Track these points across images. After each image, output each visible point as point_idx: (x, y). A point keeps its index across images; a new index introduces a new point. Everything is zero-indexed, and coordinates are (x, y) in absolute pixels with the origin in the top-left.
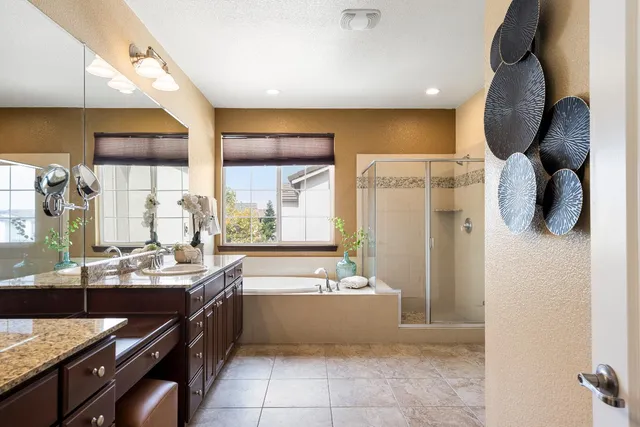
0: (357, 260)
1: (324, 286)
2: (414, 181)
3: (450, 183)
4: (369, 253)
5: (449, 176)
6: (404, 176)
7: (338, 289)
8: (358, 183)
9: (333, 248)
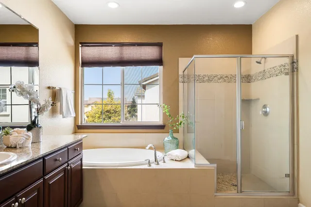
0: (180, 136)
1: (152, 159)
2: (221, 78)
3: (247, 79)
4: (188, 130)
5: (247, 74)
6: (214, 73)
7: (164, 162)
8: (181, 79)
9: (161, 127)
